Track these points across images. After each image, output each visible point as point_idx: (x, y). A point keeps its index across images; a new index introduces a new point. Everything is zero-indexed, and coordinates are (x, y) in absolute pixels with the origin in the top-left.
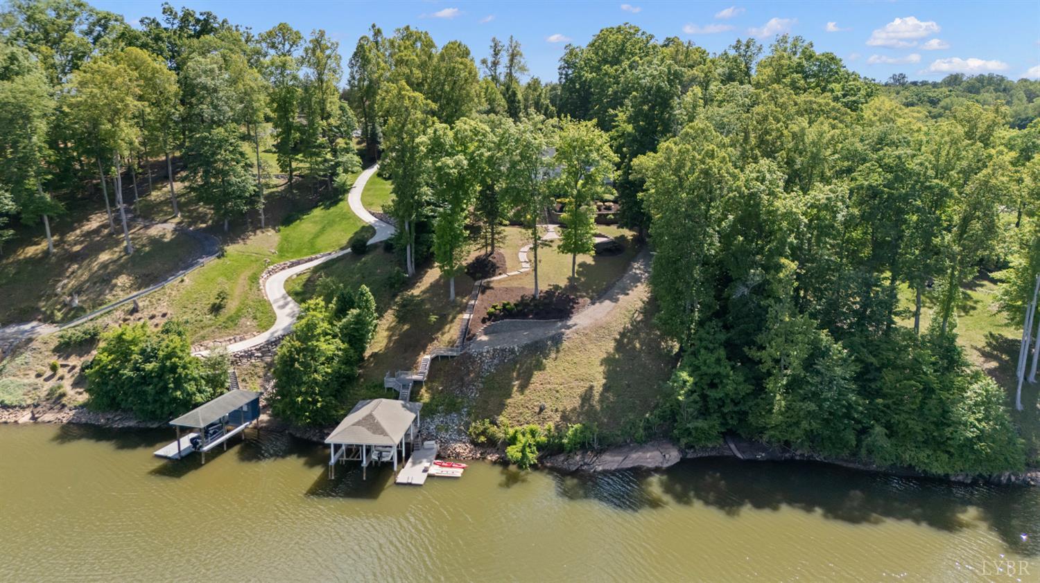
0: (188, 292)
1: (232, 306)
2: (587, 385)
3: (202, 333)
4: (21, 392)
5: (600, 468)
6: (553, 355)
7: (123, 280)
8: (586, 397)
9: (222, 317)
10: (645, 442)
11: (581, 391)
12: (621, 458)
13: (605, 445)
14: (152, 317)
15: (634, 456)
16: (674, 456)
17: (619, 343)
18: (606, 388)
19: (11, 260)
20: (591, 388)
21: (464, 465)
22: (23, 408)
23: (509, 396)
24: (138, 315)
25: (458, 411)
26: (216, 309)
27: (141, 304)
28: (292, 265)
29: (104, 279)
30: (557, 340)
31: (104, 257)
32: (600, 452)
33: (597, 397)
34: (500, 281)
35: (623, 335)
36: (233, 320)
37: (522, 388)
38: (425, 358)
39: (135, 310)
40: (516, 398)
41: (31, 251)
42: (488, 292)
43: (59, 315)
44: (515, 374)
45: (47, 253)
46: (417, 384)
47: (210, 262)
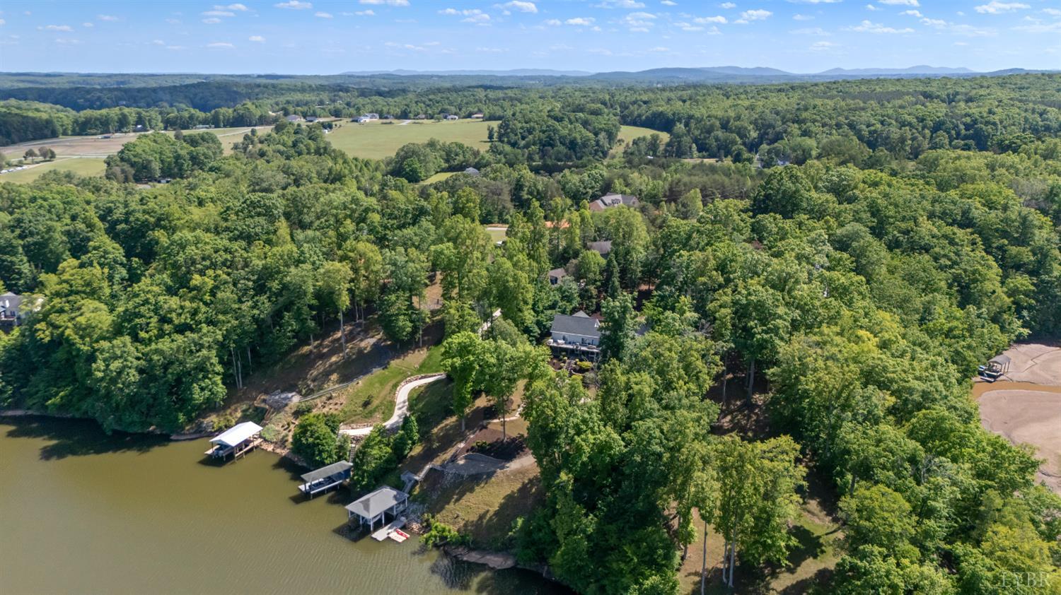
0: (358, 391)
1: (375, 403)
2: (487, 508)
3: (354, 418)
4: (273, 434)
5: (465, 559)
6: (482, 485)
7: (334, 377)
8: (481, 517)
9: (366, 411)
10: (500, 551)
11: (482, 511)
12: (479, 556)
13: (475, 546)
14: (336, 404)
15: (488, 557)
16: (509, 563)
17: (524, 486)
18: (496, 514)
19: (295, 354)
20: (488, 511)
21: (408, 536)
22: (272, 443)
23: (448, 503)
24: (331, 401)
25: (424, 504)
26: (366, 404)
27: (334, 395)
28: (422, 378)
29: (326, 375)
30: (490, 475)
31: (334, 359)
32: (471, 550)
33: (488, 517)
34: (495, 423)
35: (530, 481)
36: (371, 413)
37: (457, 500)
38: (428, 467)
39: (330, 398)
40: (451, 506)
41: (306, 349)
42: (484, 430)
43: (304, 391)
44: (457, 491)
45: (311, 351)
46: (416, 482)
47: (377, 371)
